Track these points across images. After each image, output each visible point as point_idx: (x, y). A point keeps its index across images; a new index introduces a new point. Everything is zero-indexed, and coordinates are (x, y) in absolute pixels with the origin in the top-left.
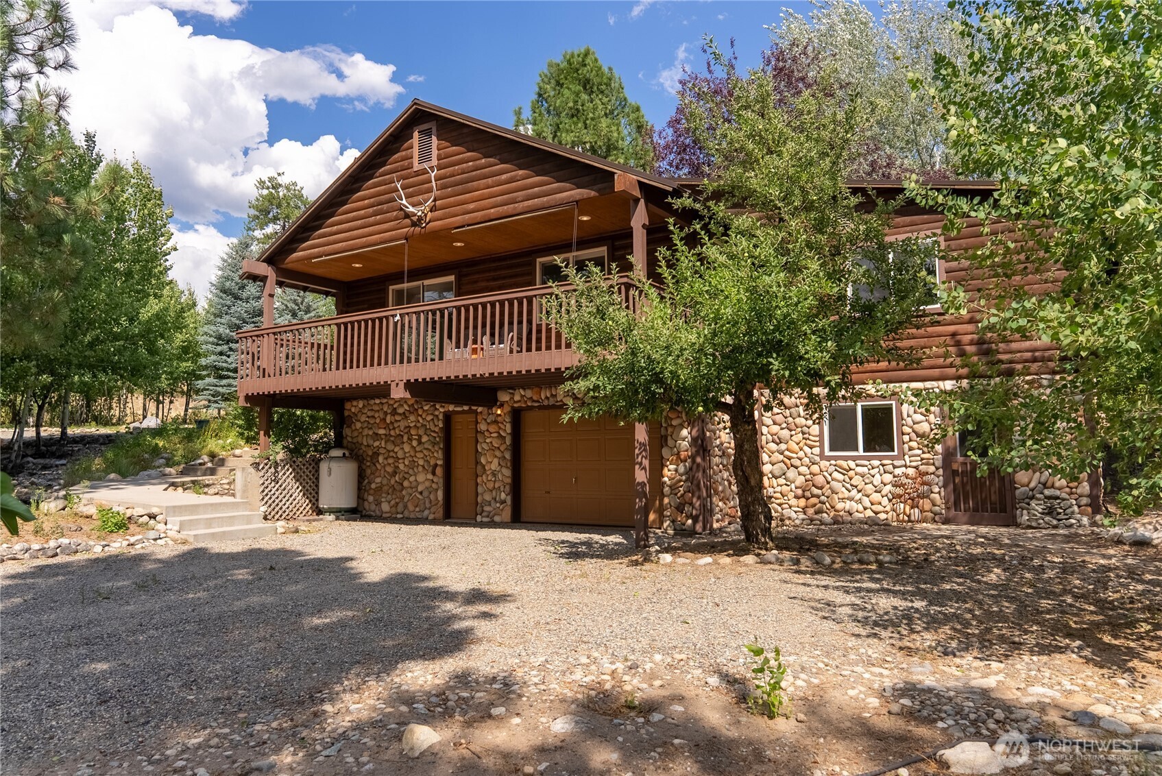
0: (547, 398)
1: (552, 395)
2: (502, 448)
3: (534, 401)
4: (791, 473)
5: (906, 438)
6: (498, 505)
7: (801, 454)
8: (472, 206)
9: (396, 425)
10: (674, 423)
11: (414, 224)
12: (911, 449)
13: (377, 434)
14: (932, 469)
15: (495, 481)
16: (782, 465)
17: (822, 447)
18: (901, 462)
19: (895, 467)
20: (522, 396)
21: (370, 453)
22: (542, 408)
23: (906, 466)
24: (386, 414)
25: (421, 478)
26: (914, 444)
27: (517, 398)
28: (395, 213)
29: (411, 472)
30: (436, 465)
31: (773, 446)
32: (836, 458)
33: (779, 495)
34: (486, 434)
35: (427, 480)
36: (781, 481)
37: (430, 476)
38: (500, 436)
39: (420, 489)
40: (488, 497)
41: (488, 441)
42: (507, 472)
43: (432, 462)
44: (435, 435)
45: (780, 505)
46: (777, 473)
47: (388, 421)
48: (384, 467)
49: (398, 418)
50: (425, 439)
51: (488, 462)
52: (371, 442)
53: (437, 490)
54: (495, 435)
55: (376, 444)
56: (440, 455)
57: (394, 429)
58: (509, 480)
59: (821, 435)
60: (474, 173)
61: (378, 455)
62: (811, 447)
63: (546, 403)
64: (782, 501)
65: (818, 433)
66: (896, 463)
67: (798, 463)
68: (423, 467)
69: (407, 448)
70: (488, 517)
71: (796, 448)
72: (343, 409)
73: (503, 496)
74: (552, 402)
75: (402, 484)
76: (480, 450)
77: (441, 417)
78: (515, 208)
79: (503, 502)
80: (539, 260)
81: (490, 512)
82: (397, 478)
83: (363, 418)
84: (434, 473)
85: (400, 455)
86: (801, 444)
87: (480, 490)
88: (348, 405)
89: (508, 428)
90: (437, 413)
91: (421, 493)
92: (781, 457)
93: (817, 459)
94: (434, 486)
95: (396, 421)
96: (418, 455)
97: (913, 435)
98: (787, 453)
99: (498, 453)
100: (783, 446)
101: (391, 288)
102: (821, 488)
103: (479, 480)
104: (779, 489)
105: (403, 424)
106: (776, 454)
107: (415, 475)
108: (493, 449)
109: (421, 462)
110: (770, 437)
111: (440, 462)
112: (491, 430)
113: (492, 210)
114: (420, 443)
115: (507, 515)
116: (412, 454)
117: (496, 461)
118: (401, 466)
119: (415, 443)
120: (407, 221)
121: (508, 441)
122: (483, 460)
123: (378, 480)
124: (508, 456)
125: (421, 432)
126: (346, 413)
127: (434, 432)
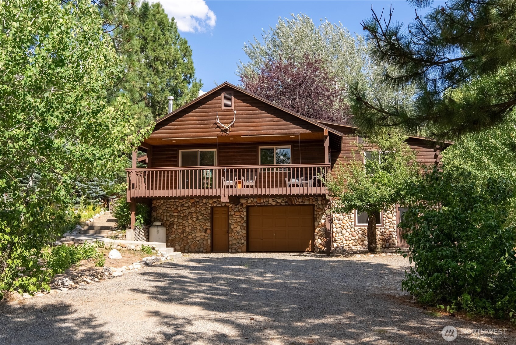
0: (264, 202)
1: (266, 201)
2: (242, 222)
3: (257, 203)
4: (344, 231)
5: (384, 219)
6: (240, 245)
7: (347, 224)
8: (252, 128)
9: (184, 211)
10: (320, 213)
11: (222, 131)
12: (386, 223)
13: (173, 215)
14: (393, 230)
15: (238, 236)
16: (340, 228)
17: (355, 222)
18: (383, 227)
19: (381, 229)
20: (252, 201)
21: (168, 224)
22: (261, 206)
23: (384, 229)
24: (178, 206)
25: (198, 234)
26: (387, 221)
27: (249, 201)
28: (211, 125)
29: (193, 232)
30: (207, 229)
31: (337, 222)
32: (360, 226)
33: (339, 240)
34: (233, 216)
35: (201, 235)
36: (340, 234)
37: (204, 234)
38: (241, 217)
39: (198, 239)
40: (235, 242)
41: (234, 219)
42: (244, 232)
43: (205, 228)
44: (207, 216)
45: (340, 243)
46: (339, 231)
47: (179, 210)
48: (177, 230)
49: (185, 208)
50: (200, 217)
51: (234, 228)
52: (169, 219)
53: (207, 239)
54: (239, 216)
55: (172, 219)
56: (209, 224)
57: (183, 213)
58: (245, 235)
59: (355, 218)
60: (253, 115)
61: (174, 225)
62: (351, 222)
63: (263, 204)
64: (340, 242)
65: (354, 217)
66: (381, 227)
67: (346, 227)
68: (200, 229)
69: (190, 221)
70: (235, 250)
71: (346, 222)
72: (151, 204)
73: (243, 241)
74: (266, 203)
75: (187, 237)
76: (230, 222)
77: (209, 208)
78: (273, 132)
79: (243, 244)
80: (260, 147)
81: (236, 248)
82: (185, 235)
83: (164, 208)
84: (205, 232)
85: (186, 224)
86: (348, 221)
87: (230, 239)
88: (154, 202)
89: (245, 214)
90: (207, 207)
91: (198, 241)
92: (340, 226)
93: (354, 226)
94: (206, 238)
95: (185, 210)
96: (196, 224)
97: (387, 218)
98: (342, 224)
99: (240, 224)
100: (341, 222)
101: (180, 151)
102: (355, 237)
103: (230, 235)
104: (339, 237)
105: (187, 211)
106: (338, 224)
107: (195, 233)
108: (237, 222)
109: (199, 228)
110: (336, 218)
111: (209, 228)
112: (236, 214)
113: (262, 131)
114: (197, 219)
115: (245, 248)
116: (194, 224)
117: (239, 227)
118: (187, 230)
119: (195, 220)
120: (218, 129)
121: (245, 219)
122: (232, 227)
123: (174, 236)
124: (245, 225)
125: (198, 215)
126: (153, 205)
127: (206, 214)
